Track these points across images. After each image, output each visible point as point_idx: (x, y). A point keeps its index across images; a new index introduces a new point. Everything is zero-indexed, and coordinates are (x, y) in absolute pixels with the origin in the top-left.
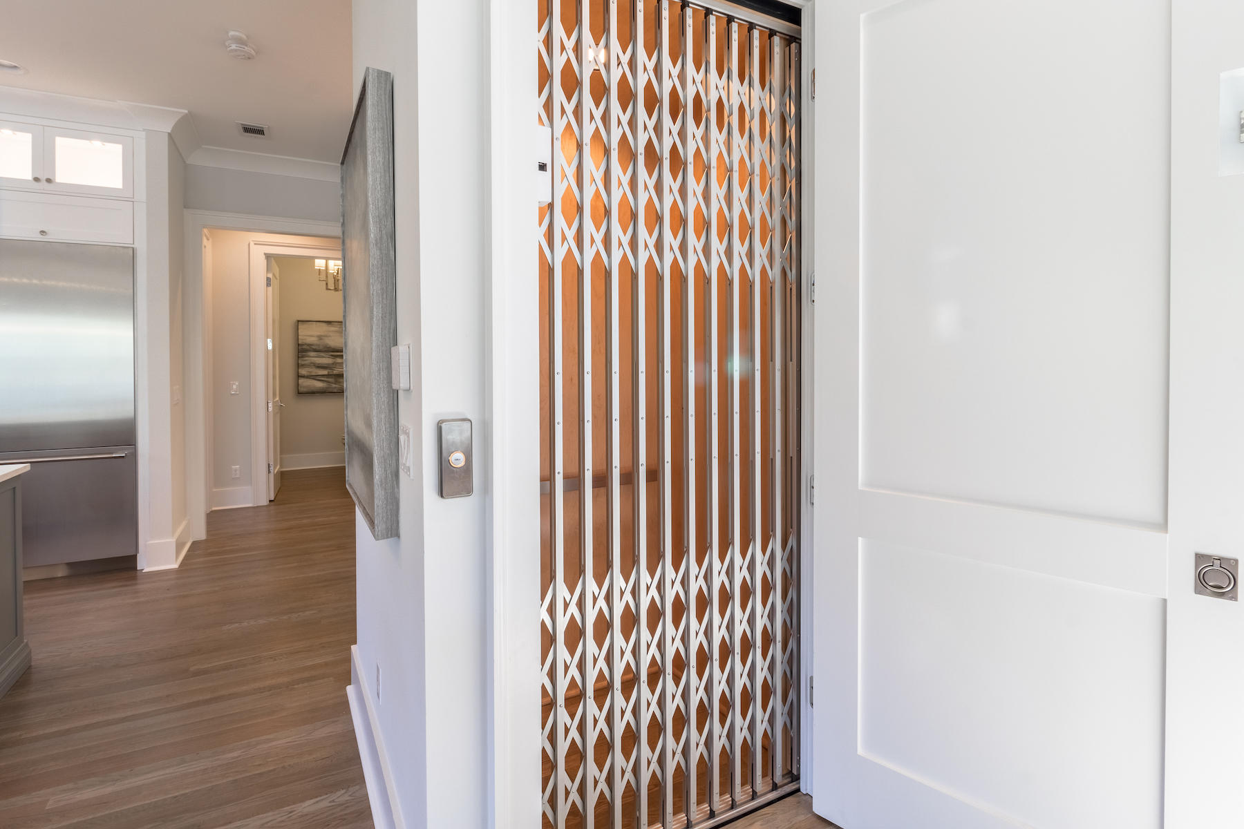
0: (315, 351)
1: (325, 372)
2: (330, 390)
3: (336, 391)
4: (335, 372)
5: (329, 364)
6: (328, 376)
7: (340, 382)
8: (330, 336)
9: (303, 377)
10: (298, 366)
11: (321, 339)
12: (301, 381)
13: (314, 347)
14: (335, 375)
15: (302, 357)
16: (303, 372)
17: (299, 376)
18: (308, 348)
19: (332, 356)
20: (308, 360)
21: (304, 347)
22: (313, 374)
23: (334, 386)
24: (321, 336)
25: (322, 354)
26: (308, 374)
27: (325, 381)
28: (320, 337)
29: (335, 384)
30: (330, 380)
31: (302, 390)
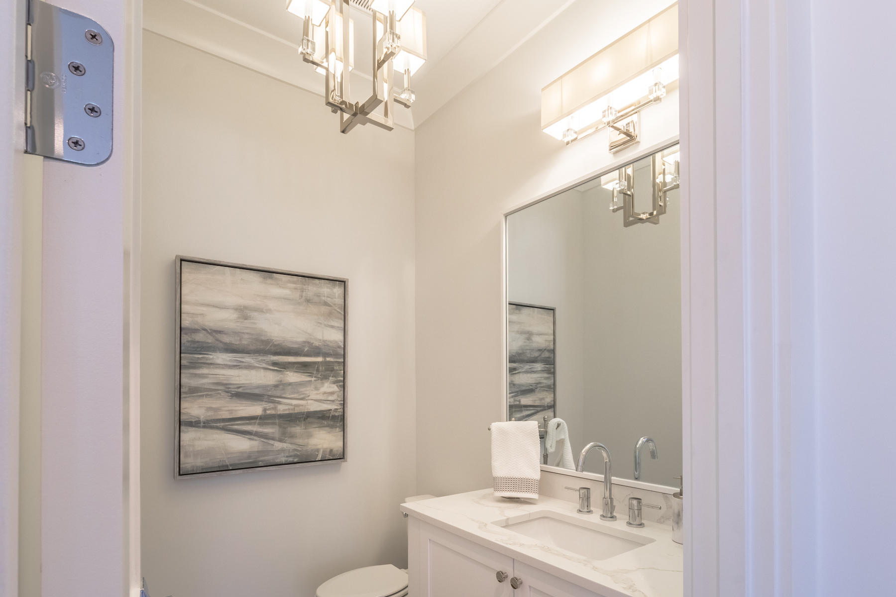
0: (230, 349)
1: (256, 409)
2: (269, 458)
3: (283, 460)
4: (282, 409)
5: (265, 387)
6: (263, 419)
7: (292, 436)
8: (269, 311)
9: (195, 424)
10: (180, 392)
11: (246, 318)
12: (189, 436)
13: (226, 339)
14: (281, 416)
15: (194, 365)
16: (194, 409)
17: (181, 423)
18: (210, 340)
19: (275, 364)
20: (207, 376)
21: (200, 337)
22: (226, 415)
23: (278, 445)
24: (246, 308)
25: (248, 359)
26: (211, 415)
27: (257, 434)
28: (243, 312)
29: (281, 441)
30: (268, 430)
31: (188, 462)
